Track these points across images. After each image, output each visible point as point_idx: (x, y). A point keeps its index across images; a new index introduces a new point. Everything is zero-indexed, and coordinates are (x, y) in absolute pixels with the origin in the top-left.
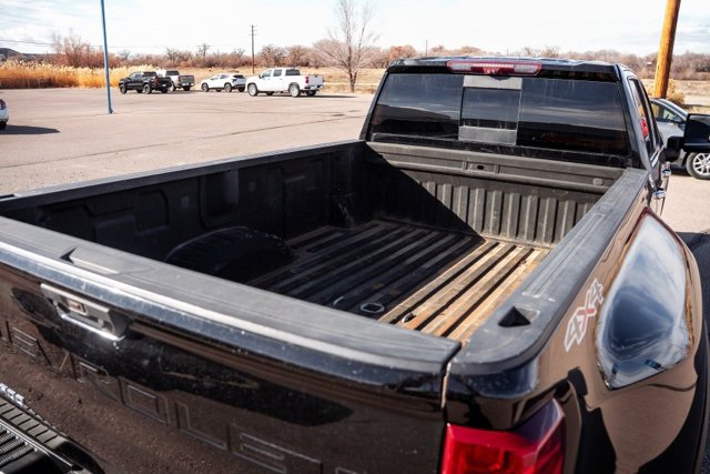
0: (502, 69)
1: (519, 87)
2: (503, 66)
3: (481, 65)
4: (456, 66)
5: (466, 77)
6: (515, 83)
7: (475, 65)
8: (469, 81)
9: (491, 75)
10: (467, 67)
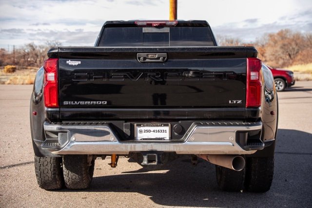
0: (161, 24)
1: (169, 31)
2: (161, 22)
3: (151, 23)
4: (139, 24)
5: (143, 28)
6: (166, 30)
7: (148, 23)
8: (145, 30)
9: (156, 27)
10: (145, 23)
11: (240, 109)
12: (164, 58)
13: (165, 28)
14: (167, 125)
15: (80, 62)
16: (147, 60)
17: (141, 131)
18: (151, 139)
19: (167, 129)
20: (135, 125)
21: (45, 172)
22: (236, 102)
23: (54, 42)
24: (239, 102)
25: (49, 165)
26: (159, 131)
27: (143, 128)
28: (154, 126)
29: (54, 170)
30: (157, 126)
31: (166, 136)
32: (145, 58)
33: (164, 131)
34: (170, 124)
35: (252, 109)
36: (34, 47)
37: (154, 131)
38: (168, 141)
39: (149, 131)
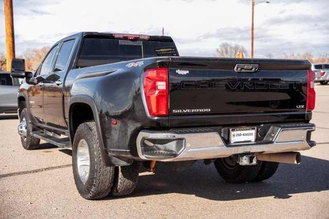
0: (135, 38)
1: (142, 45)
3: (127, 35)
4: (116, 36)
5: (120, 41)
9: (131, 40)
10: (122, 36)
11: (303, 113)
12: (256, 69)
14: (254, 129)
15: (188, 72)
16: (243, 71)
17: (234, 135)
18: (242, 142)
19: (253, 132)
20: (231, 129)
22: (301, 106)
24: (303, 106)
25: (109, 174)
26: (247, 135)
27: (236, 133)
28: (245, 130)
29: (112, 179)
30: (247, 130)
31: (252, 138)
32: (242, 69)
33: (251, 134)
34: (256, 128)
37: (243, 135)
38: (254, 143)
39: (240, 135)
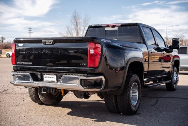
1: (117, 29)
3: (109, 25)
4: (103, 26)
5: (106, 28)
9: (111, 27)
10: (106, 26)
11: (86, 68)
12: (52, 43)
13: (116, 27)
14: (55, 75)
15: (22, 45)
16: (46, 44)
18: (49, 81)
20: (43, 74)
21: (32, 95)
22: (84, 64)
23: (180, 36)
24: (85, 64)
25: (33, 92)
26: (52, 77)
27: (46, 76)
29: (35, 94)
33: (54, 78)
35: (91, 68)
36: (168, 39)
37: (50, 77)
38: (56, 82)
